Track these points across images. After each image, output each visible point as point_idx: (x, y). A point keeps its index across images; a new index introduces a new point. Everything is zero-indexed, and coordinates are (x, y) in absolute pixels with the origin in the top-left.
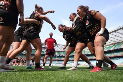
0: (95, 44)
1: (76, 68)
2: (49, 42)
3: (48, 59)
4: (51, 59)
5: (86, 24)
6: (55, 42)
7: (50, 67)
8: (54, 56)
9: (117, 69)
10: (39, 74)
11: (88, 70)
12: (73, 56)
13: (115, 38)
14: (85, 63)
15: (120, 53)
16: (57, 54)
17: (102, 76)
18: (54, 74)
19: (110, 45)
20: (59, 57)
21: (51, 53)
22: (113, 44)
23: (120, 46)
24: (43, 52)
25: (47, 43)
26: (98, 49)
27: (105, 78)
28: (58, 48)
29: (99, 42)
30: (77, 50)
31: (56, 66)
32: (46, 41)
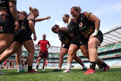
0: (89, 46)
1: (69, 71)
2: (42, 44)
3: (41, 61)
4: (45, 61)
5: (80, 26)
6: (48, 43)
7: (43, 70)
8: (47, 58)
9: (110, 71)
10: (31, 78)
11: (81, 72)
12: (66, 58)
13: (108, 39)
14: (79, 65)
15: (113, 54)
16: (50, 56)
17: (95, 79)
18: (47, 77)
19: (103, 47)
20: (53, 59)
21: (44, 55)
22: (106, 46)
23: (112, 48)
24: (36, 54)
25: (40, 45)
26: (92, 51)
27: (98, 80)
28: (52, 50)
29: (92, 44)
30: (70, 51)
31: (50, 68)
32: (39, 43)
